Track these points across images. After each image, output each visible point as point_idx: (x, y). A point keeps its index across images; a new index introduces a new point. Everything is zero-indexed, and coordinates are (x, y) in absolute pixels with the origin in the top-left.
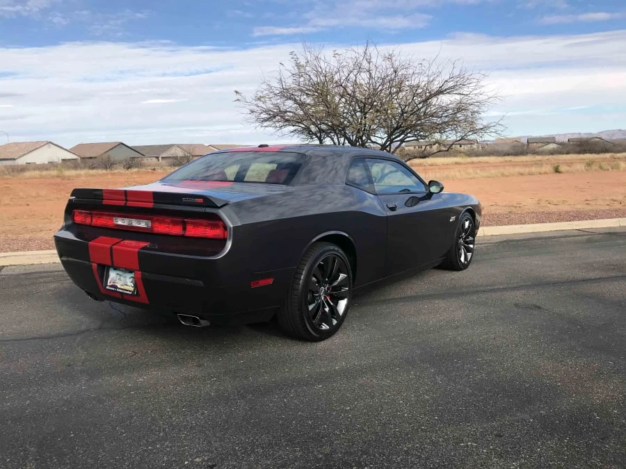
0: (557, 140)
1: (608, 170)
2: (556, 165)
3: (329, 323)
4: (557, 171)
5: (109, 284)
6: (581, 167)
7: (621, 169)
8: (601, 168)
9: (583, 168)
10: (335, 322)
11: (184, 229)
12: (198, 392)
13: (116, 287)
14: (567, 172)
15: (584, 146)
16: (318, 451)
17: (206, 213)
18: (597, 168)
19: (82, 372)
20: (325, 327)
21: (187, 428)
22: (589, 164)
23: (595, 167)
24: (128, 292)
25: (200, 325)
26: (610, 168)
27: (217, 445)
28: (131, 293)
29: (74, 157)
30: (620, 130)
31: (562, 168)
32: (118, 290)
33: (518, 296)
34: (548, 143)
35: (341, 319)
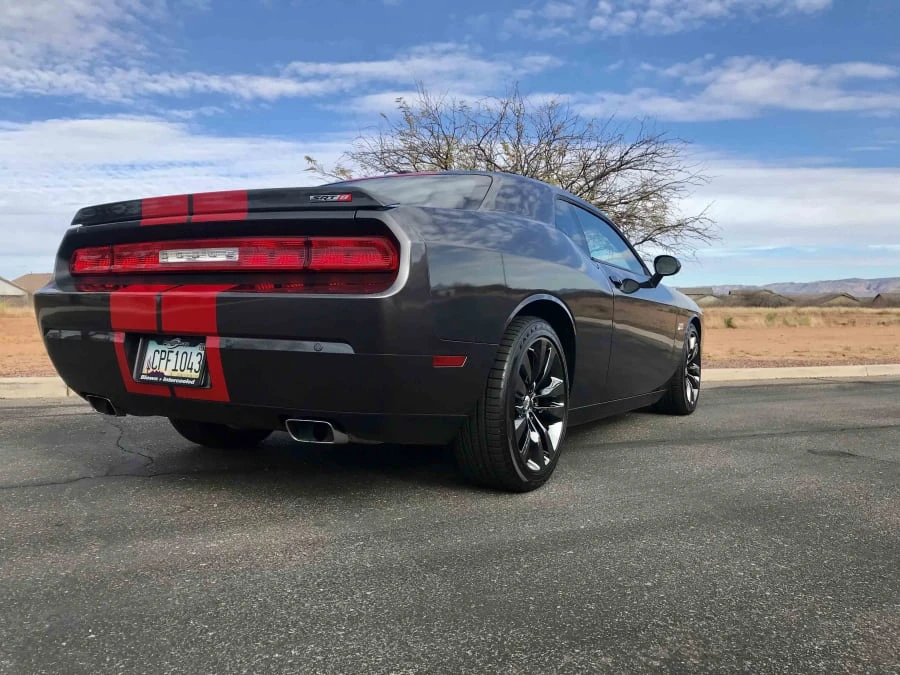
0: (715, 292)
1: (795, 326)
2: (727, 318)
3: (540, 462)
4: (729, 325)
5: (145, 371)
6: (760, 321)
7: (812, 325)
8: (786, 323)
9: (763, 323)
10: (547, 461)
11: (308, 257)
12: (338, 562)
13: (161, 375)
14: (743, 327)
15: (752, 298)
16: (645, 655)
17: (357, 220)
18: (780, 323)
19: (88, 534)
20: (533, 466)
21: (344, 620)
22: (770, 318)
23: (778, 322)
24: (187, 382)
25: (332, 439)
26: (797, 324)
27: (424, 647)
28: (193, 382)
29: (19, 292)
30: (792, 283)
31: (736, 322)
32: (165, 379)
33: (803, 441)
34: (704, 296)
35: (555, 457)
